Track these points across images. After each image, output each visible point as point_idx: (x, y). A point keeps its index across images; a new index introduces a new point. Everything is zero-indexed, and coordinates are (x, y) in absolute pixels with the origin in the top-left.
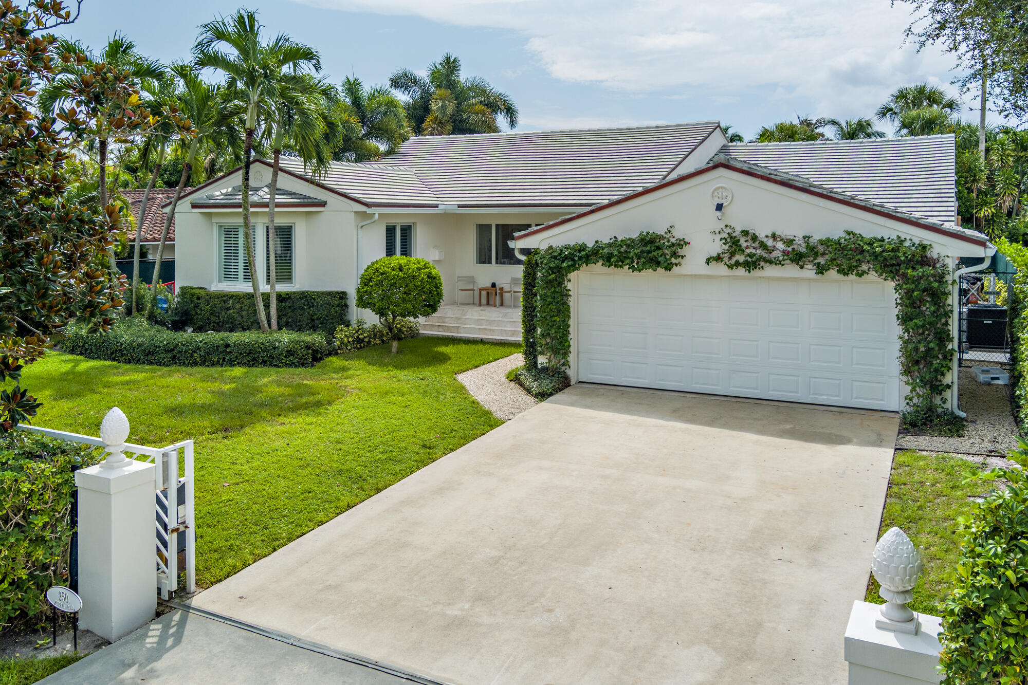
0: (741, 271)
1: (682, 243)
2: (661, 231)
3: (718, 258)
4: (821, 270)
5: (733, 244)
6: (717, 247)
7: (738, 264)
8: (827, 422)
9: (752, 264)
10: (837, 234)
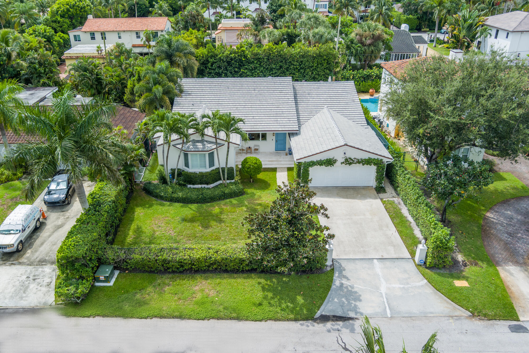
0: (348, 165)
1: (335, 160)
2: (331, 158)
3: (343, 163)
4: (363, 164)
5: (346, 160)
6: (343, 160)
7: (347, 164)
8: (364, 192)
9: (350, 164)
10: (367, 158)
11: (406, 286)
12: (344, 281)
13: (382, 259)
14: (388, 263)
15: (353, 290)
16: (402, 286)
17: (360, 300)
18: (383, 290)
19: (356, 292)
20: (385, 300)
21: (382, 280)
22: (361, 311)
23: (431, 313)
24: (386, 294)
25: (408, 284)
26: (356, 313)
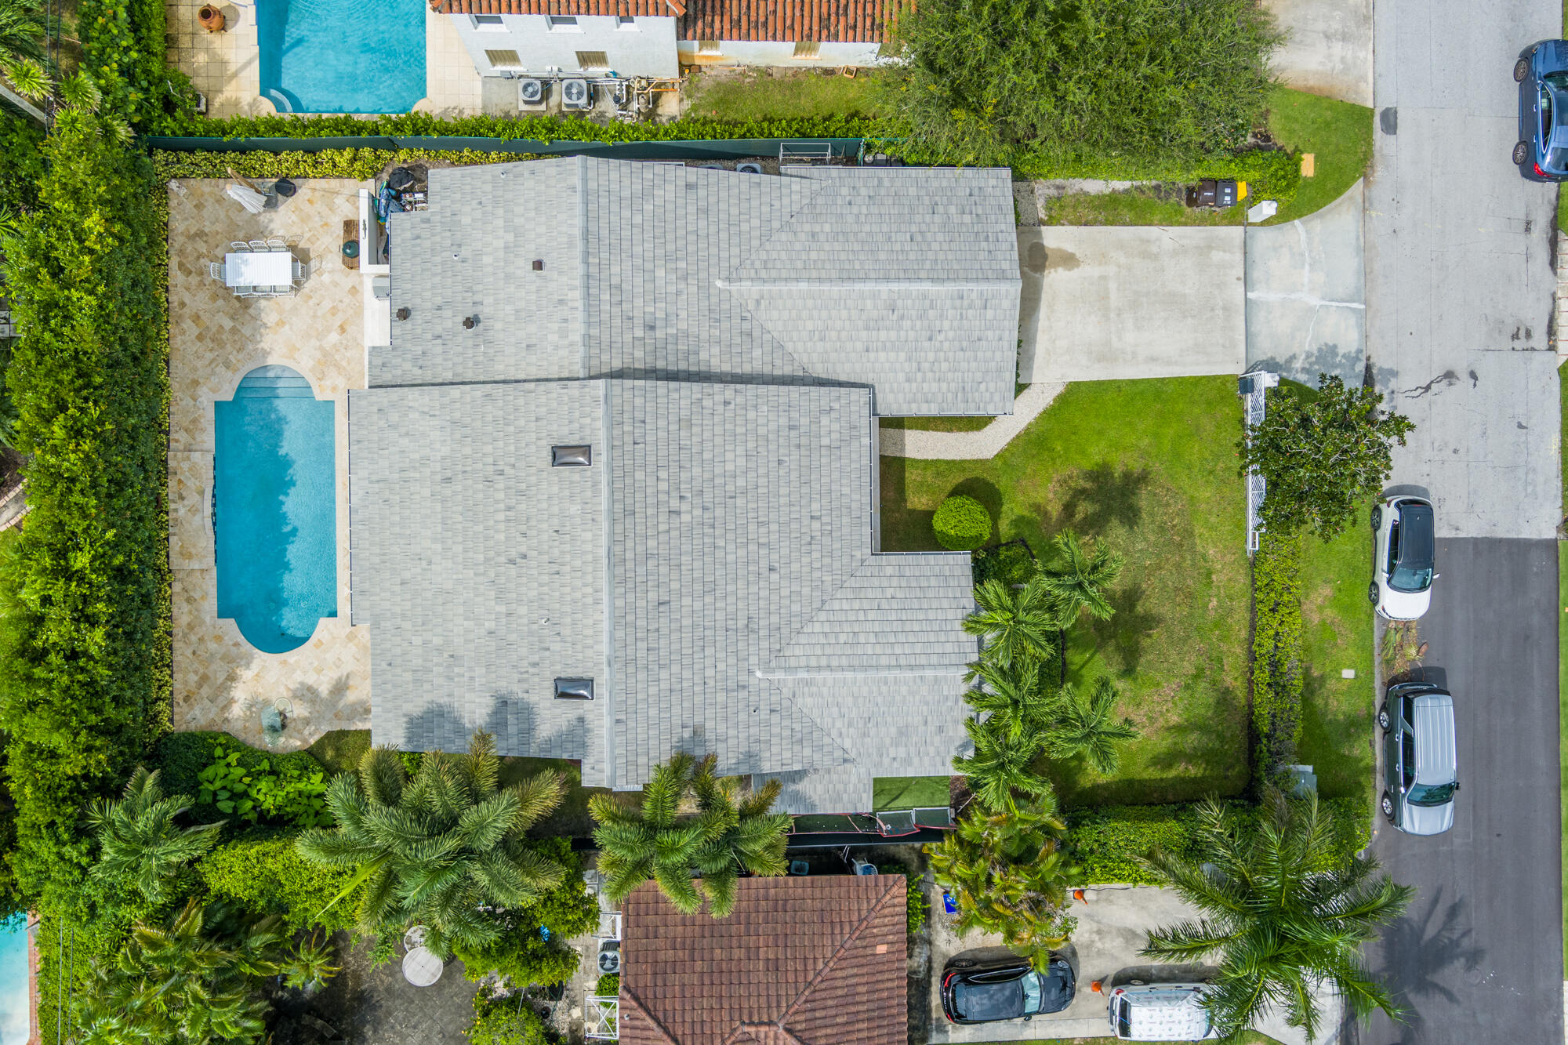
11: (1308, 260)
12: (1298, 364)
13: (1247, 281)
14: (1257, 274)
15: (1316, 353)
16: (1307, 267)
17: (1335, 346)
18: (1315, 301)
19: (1320, 350)
20: (1334, 304)
21: (1293, 296)
22: (1353, 349)
23: (1358, 238)
24: (1323, 299)
25: (1303, 255)
26: (1357, 359)
